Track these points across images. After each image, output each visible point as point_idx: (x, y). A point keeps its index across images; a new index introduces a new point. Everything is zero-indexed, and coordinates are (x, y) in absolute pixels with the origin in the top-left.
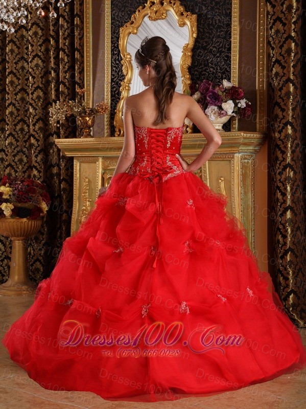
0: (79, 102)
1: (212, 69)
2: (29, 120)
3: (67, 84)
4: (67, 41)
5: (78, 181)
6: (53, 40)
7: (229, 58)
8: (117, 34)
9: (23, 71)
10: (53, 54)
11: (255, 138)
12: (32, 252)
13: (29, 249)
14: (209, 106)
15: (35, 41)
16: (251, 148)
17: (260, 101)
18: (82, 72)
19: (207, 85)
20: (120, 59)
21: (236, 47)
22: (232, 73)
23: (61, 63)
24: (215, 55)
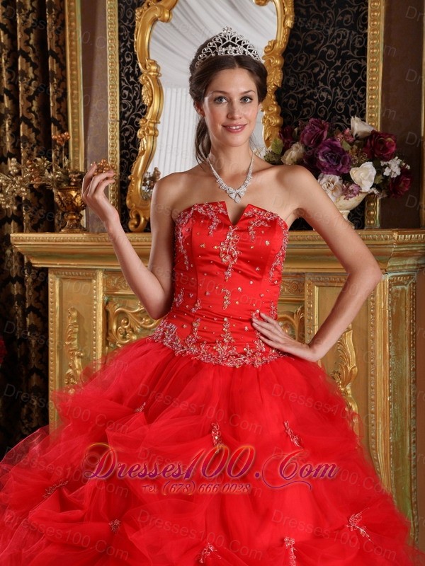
0: (58, 158)
1: (324, 94)
3: (34, 122)
4: (32, 36)
5: (57, 315)
7: (362, 70)
8: (131, 21)
10: (6, 61)
11: (420, 243)
14: (321, 175)
16: (410, 261)
18: (62, 99)
19: (317, 128)
20: (136, 72)
21: (378, 48)
22: (367, 102)
23: (22, 79)
24: (331, 64)
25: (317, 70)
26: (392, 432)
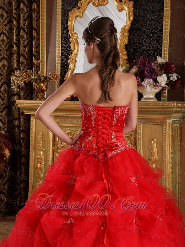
0: (35, 71)
1: (145, 47)
3: (26, 56)
4: (26, 22)
5: (34, 134)
6: (15, 21)
7: (161, 38)
8: (66, 17)
10: (15, 32)
14: (145, 79)
16: (180, 115)
18: (38, 47)
19: (144, 60)
20: (68, 37)
21: (167, 29)
22: (163, 51)
23: (22, 39)
24: (148, 35)
26: (172, 184)
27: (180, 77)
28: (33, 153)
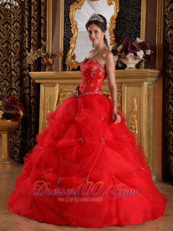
0: (43, 50)
1: (128, 31)
2: (11, 60)
3: (36, 38)
4: (36, 12)
5: (43, 98)
6: (27, 11)
7: (139, 25)
8: (68, 9)
9: (7, 30)
10: (27, 20)
11: (156, 73)
12: (12, 141)
13: (10, 139)
14: (128, 54)
15: (15, 12)
16: (153, 79)
17: (158, 51)
18: (45, 31)
19: (127, 40)
20: (70, 24)
21: (144, 18)
22: (141, 34)
23: (33, 26)
24: (130, 23)
25: (126, 24)
26: (148, 128)
27: (153, 52)
28: (43, 112)
